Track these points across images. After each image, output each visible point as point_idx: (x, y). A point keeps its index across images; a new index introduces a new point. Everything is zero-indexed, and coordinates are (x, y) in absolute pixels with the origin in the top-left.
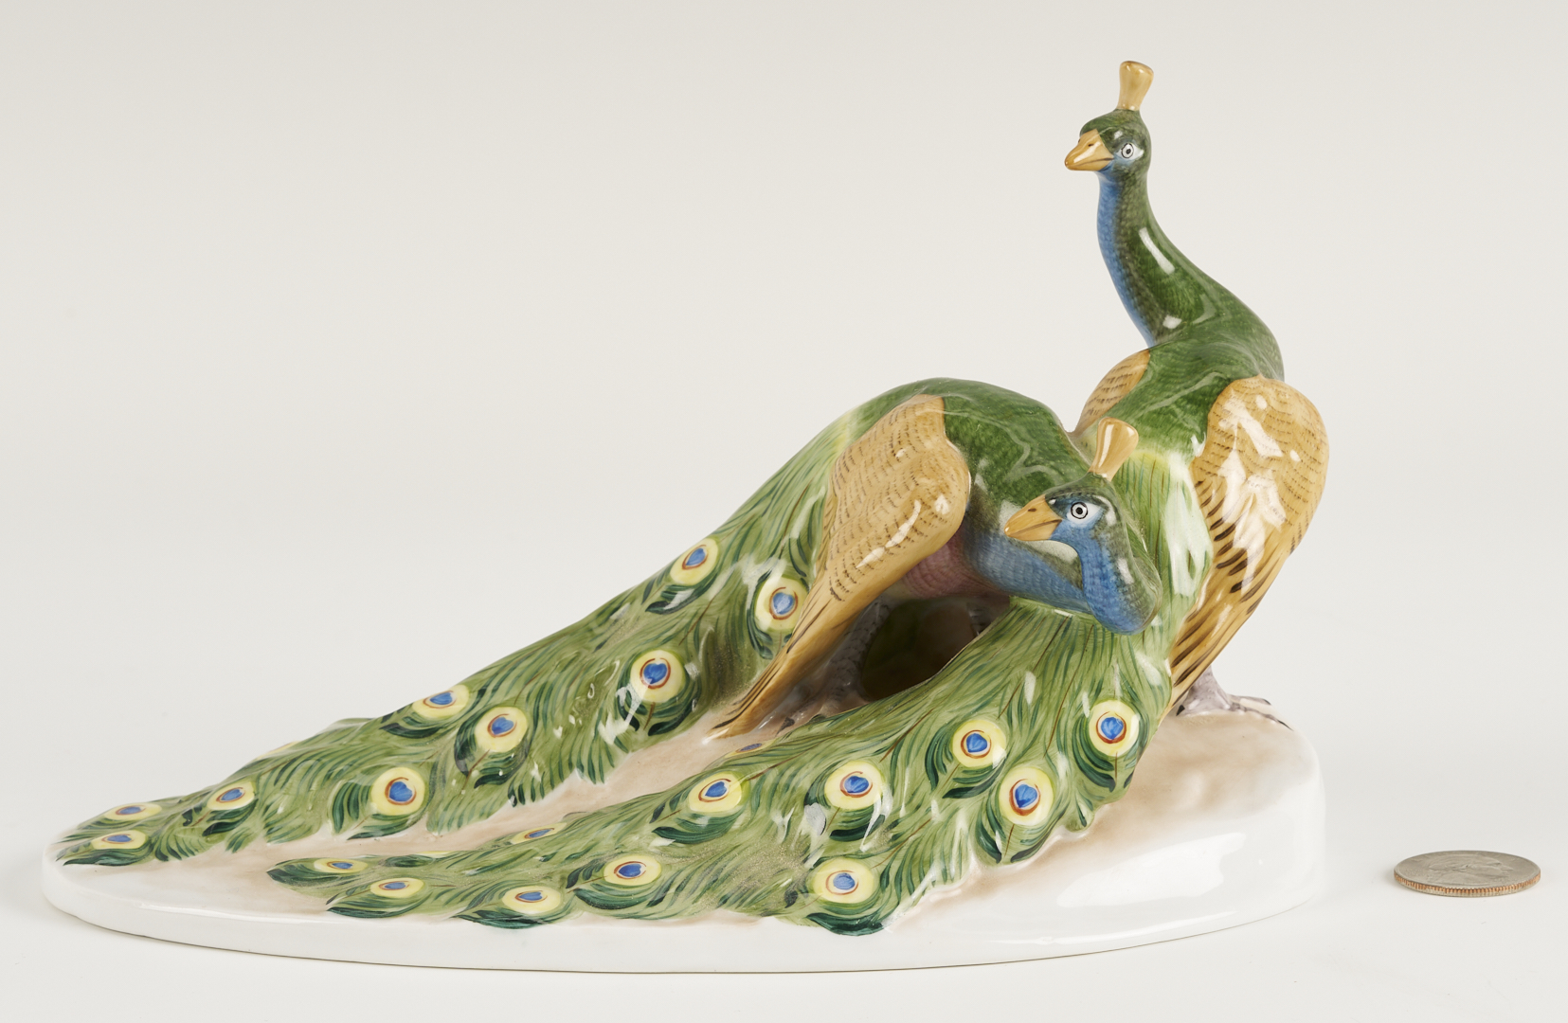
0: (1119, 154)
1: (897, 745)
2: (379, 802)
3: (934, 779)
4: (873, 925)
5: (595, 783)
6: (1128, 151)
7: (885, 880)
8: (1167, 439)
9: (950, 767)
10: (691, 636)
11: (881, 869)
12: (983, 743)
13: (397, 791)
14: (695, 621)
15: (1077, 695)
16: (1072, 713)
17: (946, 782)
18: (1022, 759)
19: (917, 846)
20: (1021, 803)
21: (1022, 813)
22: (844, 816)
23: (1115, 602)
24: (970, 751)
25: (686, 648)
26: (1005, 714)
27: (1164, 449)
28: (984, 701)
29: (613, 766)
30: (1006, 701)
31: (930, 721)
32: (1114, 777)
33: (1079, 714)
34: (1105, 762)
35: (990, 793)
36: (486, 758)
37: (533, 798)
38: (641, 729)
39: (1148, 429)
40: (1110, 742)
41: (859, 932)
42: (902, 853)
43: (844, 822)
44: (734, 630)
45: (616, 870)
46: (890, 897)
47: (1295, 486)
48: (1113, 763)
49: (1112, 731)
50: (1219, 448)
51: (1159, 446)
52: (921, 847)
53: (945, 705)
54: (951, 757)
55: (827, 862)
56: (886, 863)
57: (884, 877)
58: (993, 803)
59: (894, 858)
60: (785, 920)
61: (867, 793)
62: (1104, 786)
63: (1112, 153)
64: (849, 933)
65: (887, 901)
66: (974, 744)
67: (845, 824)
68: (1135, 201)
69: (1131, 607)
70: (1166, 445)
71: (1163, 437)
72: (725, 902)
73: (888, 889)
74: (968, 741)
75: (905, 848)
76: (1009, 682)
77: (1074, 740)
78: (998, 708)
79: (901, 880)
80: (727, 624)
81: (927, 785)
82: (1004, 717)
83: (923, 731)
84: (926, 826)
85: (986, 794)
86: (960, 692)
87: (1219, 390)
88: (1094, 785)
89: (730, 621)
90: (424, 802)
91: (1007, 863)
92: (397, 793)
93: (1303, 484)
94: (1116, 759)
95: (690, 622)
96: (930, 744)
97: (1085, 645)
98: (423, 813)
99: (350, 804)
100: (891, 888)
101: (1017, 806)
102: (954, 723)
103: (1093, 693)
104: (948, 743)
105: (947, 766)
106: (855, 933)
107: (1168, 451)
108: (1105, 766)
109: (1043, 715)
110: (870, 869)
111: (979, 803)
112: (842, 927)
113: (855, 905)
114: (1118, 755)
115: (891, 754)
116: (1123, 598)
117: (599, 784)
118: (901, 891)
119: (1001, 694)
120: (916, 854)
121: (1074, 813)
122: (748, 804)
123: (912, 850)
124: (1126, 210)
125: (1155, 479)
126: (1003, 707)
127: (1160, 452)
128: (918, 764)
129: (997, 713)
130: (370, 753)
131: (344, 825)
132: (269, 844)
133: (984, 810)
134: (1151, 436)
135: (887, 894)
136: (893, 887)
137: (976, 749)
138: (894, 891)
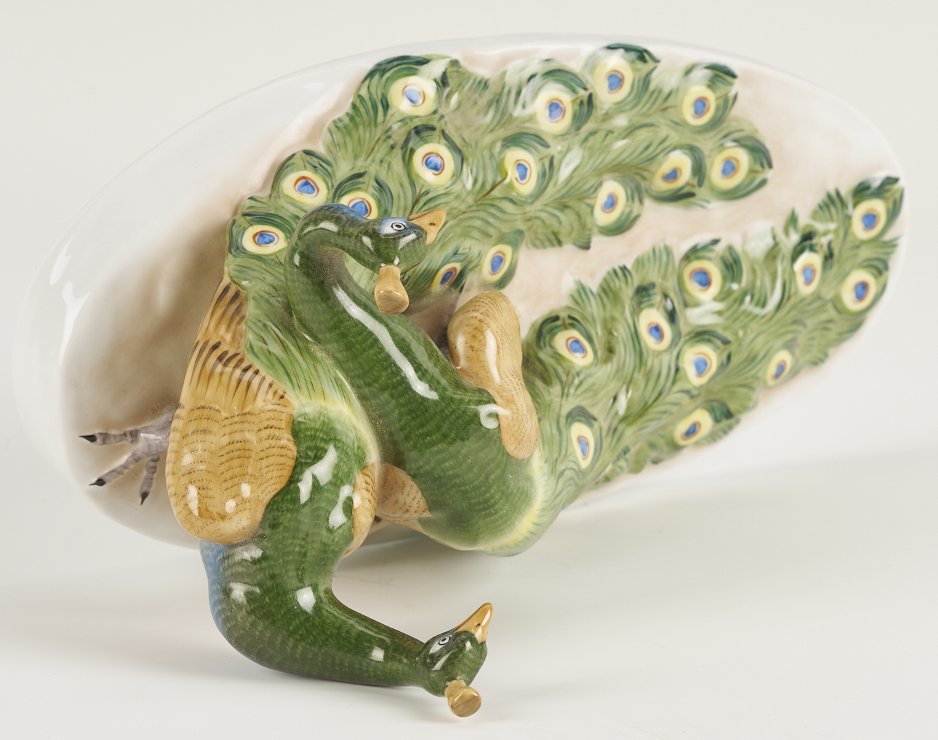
2: (713, 270)
3: (379, 180)
5: (580, 280)
7: (385, 103)
9: (371, 190)
11: (390, 112)
13: (703, 279)
14: (566, 391)
17: (369, 180)
20: (307, 183)
21: (304, 178)
22: (432, 139)
24: (362, 202)
32: (246, 217)
34: (258, 221)
35: (333, 186)
37: (615, 270)
40: (262, 231)
41: (388, 60)
42: (379, 128)
43: (430, 136)
45: (565, 108)
46: (376, 91)
48: (252, 223)
49: (264, 238)
52: (367, 135)
54: (373, 195)
55: (429, 113)
56: (388, 117)
57: (386, 107)
58: (328, 180)
59: (383, 122)
61: (423, 159)
62: (249, 212)
64: (396, 56)
65: (377, 87)
66: (362, 208)
72: (485, 83)
73: (380, 97)
74: (366, 209)
75: (378, 132)
79: (372, 106)
81: (383, 177)
84: (370, 151)
85: (336, 185)
88: (260, 211)
90: (683, 275)
91: (298, 152)
92: (703, 277)
95: (569, 389)
96: (392, 203)
99: (731, 266)
100: (378, 98)
101: (309, 181)
105: (374, 190)
108: (256, 220)
110: (398, 110)
111: (337, 178)
113: (399, 77)
114: (251, 227)
115: (418, 192)
118: (370, 98)
125: (319, 386)
128: (394, 187)
130: (732, 314)
131: (728, 250)
133: (332, 174)
135: (379, 92)
136: (376, 99)
137: (359, 205)
138: (375, 96)
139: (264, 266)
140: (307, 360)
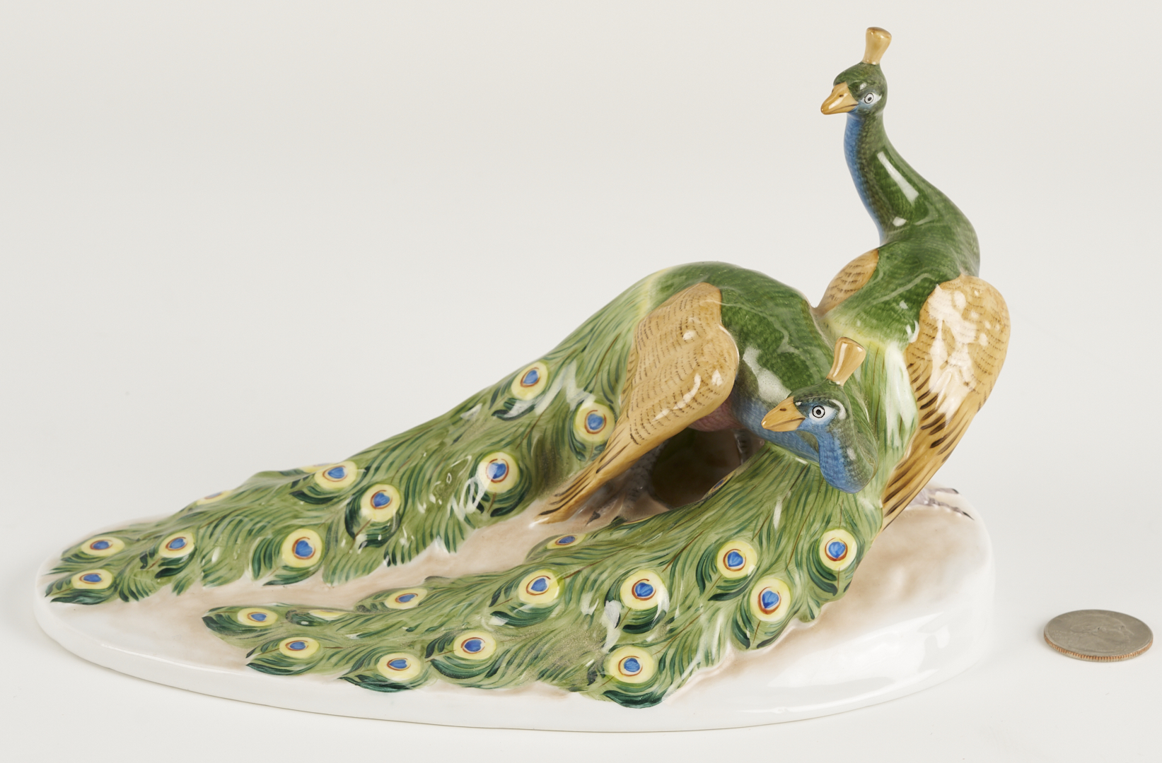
0: (862, 101)
1: (676, 558)
2: (287, 556)
3: (702, 586)
4: (652, 700)
5: (449, 552)
6: (870, 99)
7: (662, 665)
8: (888, 331)
9: (714, 577)
10: (525, 442)
11: (660, 656)
12: (739, 559)
13: (301, 548)
14: (529, 430)
15: (812, 525)
16: (808, 539)
17: (711, 589)
18: (769, 572)
19: (687, 638)
20: (766, 605)
21: (766, 612)
22: (634, 615)
23: (843, 477)
24: (730, 566)
25: (521, 452)
26: (757, 538)
27: (885, 339)
28: (742, 526)
29: (463, 538)
30: (759, 527)
31: (701, 540)
32: (836, 585)
33: (813, 540)
34: (830, 575)
35: (744, 596)
36: (369, 525)
37: (403, 561)
38: (485, 512)
39: (874, 322)
40: (835, 560)
41: (642, 706)
42: (676, 642)
43: (633, 619)
44: (557, 438)
45: (462, 645)
46: (665, 679)
47: (983, 364)
48: (836, 576)
49: (837, 552)
50: (927, 337)
51: (882, 336)
52: (690, 638)
53: (713, 527)
54: (715, 570)
55: (620, 648)
56: (664, 651)
57: (662, 662)
58: (745, 604)
59: (670, 647)
60: (587, 696)
61: (651, 597)
62: (829, 592)
63: (857, 100)
64: (634, 706)
65: (664, 682)
66: (733, 560)
67: (634, 621)
68: (873, 130)
69: (854, 480)
70: (887, 336)
71: (885, 329)
72: (543, 676)
73: (664, 672)
74: (729, 558)
75: (679, 639)
76: (761, 513)
77: (808, 558)
78: (752, 533)
79: (674, 664)
80: (552, 433)
81: (696, 591)
82: (756, 540)
83: (695, 549)
84: (695, 622)
85: (740, 597)
86: (724, 518)
87: (929, 291)
88: (821, 591)
89: (555, 431)
90: (321, 556)
91: (754, 649)
92: (301, 550)
93: (990, 361)
94: (839, 572)
95: (525, 431)
96: (701, 559)
97: (819, 488)
98: (320, 566)
99: (265, 557)
100: (667, 671)
101: (763, 607)
102: (719, 542)
103: (824, 524)
104: (714, 559)
105: (712, 577)
106: (638, 706)
107: (889, 341)
108: (831, 578)
109: (786, 539)
110: (652, 655)
111: (735, 604)
112: (629, 701)
113: (639, 685)
114: (841, 570)
115: (671, 566)
116: (848, 474)
117: (453, 553)
118: (674, 673)
119: (755, 522)
120: (687, 644)
121: (806, 610)
122: (563, 598)
123: (683, 640)
124: (866, 136)
125: (877, 363)
126: (756, 532)
127: (883, 341)
128: (691, 574)
129: (751, 536)
130: (282, 515)
131: (261, 573)
132: (204, 588)
133: (739, 609)
134: (877, 327)
135: (663, 676)
136: (668, 670)
137: (734, 564)
138: (669, 673)
139: (856, 516)
140: (877, 390)
